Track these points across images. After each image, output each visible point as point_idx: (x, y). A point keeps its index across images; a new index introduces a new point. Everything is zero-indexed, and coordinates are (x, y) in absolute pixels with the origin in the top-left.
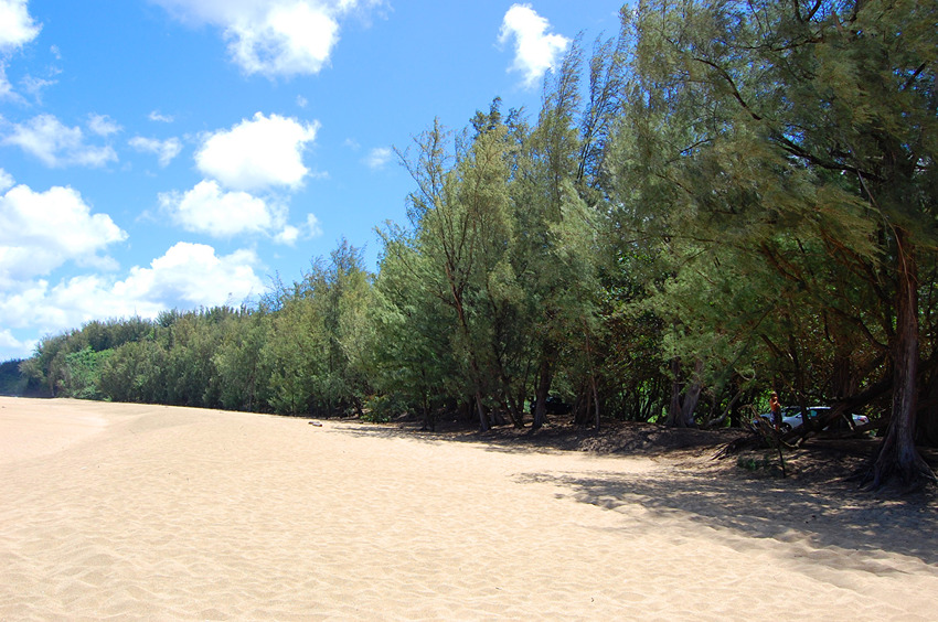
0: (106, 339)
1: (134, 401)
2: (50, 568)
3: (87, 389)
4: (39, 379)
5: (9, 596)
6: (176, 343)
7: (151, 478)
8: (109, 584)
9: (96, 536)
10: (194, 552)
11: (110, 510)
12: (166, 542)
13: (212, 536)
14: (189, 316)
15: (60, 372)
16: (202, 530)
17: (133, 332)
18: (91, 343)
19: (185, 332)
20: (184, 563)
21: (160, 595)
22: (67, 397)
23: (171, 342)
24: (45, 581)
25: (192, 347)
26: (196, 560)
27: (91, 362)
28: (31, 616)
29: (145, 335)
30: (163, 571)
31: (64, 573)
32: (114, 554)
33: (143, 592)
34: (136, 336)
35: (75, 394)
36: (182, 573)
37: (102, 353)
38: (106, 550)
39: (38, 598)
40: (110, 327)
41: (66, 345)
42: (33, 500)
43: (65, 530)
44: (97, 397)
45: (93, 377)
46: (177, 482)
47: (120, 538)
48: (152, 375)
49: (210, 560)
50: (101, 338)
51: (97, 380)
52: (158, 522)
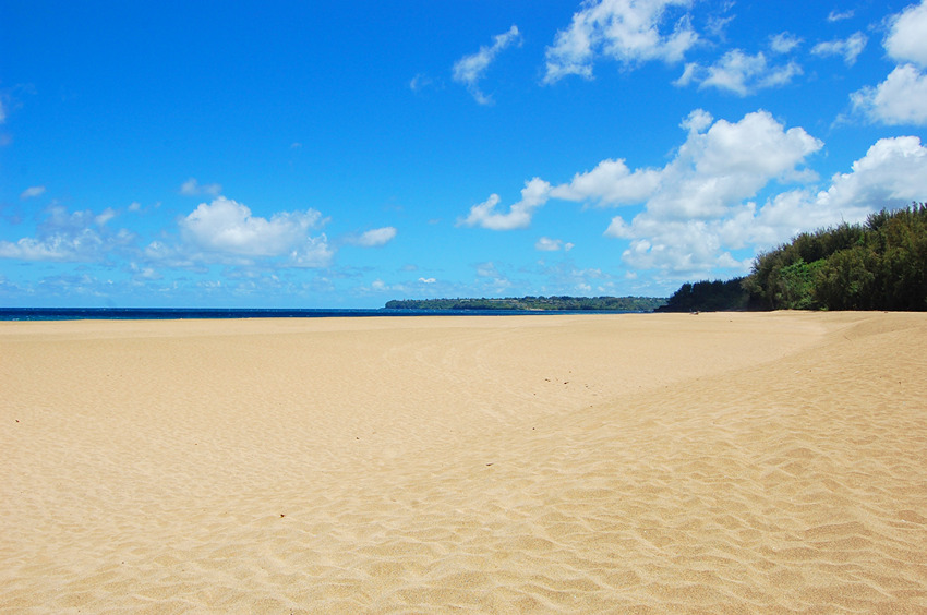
0: (816, 250)
1: (852, 309)
2: (758, 456)
3: (804, 300)
4: (759, 294)
5: (720, 476)
6: (888, 246)
7: (861, 382)
8: (808, 476)
9: (799, 432)
10: (898, 454)
11: (816, 410)
12: (869, 442)
13: (920, 440)
14: (901, 215)
15: (777, 286)
16: (909, 433)
17: (843, 239)
18: (802, 256)
19: (899, 232)
20: (886, 464)
21: (857, 491)
22: (786, 309)
23: (883, 245)
24: (752, 467)
25: (907, 248)
26: (899, 461)
27: (805, 273)
28: (736, 494)
29: (855, 240)
30: (862, 469)
31: (769, 462)
32: (814, 449)
33: (839, 486)
34: (847, 242)
35: (793, 305)
36: (881, 473)
37: (815, 264)
38: (807, 445)
39: (743, 480)
40: (819, 238)
41: (779, 260)
42: (749, 399)
43: (773, 425)
44: (814, 308)
45: (807, 288)
46: (888, 386)
47: (823, 435)
48: (867, 281)
49: (916, 463)
50: (811, 248)
51: (811, 290)
52: (862, 423)
